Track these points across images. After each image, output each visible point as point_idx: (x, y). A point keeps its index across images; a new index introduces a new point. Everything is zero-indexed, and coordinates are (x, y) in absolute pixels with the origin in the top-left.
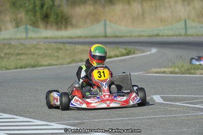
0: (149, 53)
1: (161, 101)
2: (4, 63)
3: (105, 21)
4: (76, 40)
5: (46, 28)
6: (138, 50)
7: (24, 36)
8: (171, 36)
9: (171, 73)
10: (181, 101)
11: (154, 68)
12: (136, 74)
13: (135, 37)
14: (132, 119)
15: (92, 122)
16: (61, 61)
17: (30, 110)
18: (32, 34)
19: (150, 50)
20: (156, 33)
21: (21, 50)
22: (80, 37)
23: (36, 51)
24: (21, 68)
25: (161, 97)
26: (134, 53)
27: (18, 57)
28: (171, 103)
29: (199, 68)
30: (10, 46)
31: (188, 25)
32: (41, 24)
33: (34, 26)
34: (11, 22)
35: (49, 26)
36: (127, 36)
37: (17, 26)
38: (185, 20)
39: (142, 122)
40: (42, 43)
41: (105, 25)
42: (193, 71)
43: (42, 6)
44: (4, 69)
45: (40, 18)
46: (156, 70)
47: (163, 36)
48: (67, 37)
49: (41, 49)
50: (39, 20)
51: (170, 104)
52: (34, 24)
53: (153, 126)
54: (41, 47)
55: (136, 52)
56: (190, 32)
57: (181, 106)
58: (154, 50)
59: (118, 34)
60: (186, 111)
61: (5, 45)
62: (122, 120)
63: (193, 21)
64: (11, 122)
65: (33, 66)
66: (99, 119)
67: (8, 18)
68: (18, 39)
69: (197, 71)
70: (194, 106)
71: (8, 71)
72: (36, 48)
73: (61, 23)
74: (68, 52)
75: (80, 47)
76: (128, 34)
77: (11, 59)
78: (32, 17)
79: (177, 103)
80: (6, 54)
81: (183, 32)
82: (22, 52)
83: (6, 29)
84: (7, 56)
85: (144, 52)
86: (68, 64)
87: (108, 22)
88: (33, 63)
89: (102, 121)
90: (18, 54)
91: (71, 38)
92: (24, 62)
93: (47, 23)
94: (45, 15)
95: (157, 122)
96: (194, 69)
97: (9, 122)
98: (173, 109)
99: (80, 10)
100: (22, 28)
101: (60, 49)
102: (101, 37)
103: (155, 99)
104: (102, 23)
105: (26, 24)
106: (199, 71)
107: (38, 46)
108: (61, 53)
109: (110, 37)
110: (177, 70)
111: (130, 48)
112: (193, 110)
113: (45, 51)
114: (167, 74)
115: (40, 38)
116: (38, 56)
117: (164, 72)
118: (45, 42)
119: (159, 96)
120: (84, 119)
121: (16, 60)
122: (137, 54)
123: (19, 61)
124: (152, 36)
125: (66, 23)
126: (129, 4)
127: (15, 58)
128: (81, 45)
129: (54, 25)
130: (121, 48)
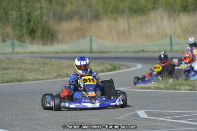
0: (134, 69)
1: (146, 116)
3: (91, 36)
4: (62, 55)
5: (32, 43)
6: (123, 65)
7: (11, 50)
8: (156, 52)
9: (156, 88)
10: (165, 116)
13: (121, 52)
16: (46, 76)
18: (18, 49)
19: (136, 66)
20: (141, 48)
21: (7, 64)
22: (66, 52)
23: (23, 66)
24: (7, 82)
25: (145, 112)
26: (119, 69)
27: (5, 72)
28: (156, 118)
29: (184, 84)
31: (174, 42)
32: (27, 38)
33: (20, 41)
35: (35, 41)
36: (113, 52)
37: (4, 41)
38: (171, 36)
41: (91, 40)
42: (178, 87)
43: (29, 21)
45: (26, 33)
47: (148, 52)
48: (53, 53)
49: (27, 63)
50: (25, 35)
51: (154, 119)
52: (20, 39)
54: (27, 61)
55: (121, 67)
56: (175, 48)
57: (165, 122)
58: (139, 66)
59: (104, 49)
60: (170, 126)
63: (179, 37)
65: (19, 81)
68: (5, 54)
69: (182, 87)
70: (178, 121)
72: (23, 63)
73: (48, 39)
74: (53, 67)
75: (66, 62)
76: (114, 50)
78: (18, 32)
79: (162, 119)
81: (168, 48)
82: (9, 66)
85: (129, 67)
86: (54, 79)
87: (93, 38)
88: (19, 77)
90: (4, 69)
91: (57, 53)
92: (11, 76)
93: (34, 38)
94: (31, 30)
96: (179, 85)
98: (157, 124)
99: (65, 26)
100: (9, 42)
101: (46, 64)
102: (88, 52)
103: (139, 114)
104: (88, 39)
105: (13, 39)
106: (184, 87)
107: (24, 61)
108: (47, 68)
109: (96, 53)
110: (162, 85)
111: (116, 63)
112: (177, 125)
113: (32, 66)
114: (152, 89)
115: (26, 53)
116: (24, 70)
117: (149, 88)
118: (31, 57)
119: (143, 111)
121: (3, 74)
122: (122, 69)
123: (5, 75)
124: (138, 52)
125: (52, 38)
126: (116, 19)
127: (1, 73)
128: (67, 60)
129: (40, 40)
130: (106, 63)
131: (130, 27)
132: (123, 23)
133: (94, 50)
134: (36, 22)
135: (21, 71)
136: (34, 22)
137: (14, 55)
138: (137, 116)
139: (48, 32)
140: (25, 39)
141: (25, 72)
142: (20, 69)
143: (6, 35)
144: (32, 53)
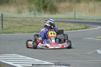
0: (96, 28)
2: (22, 30)
3: (75, 11)
4: (60, 20)
5: (45, 13)
6: (91, 26)
7: (33, 16)
11: (99, 36)
12: (89, 39)
13: (90, 20)
14: (85, 62)
15: (65, 62)
17: (34, 54)
18: (37, 16)
19: (98, 27)
21: (31, 23)
22: (62, 18)
23: (39, 25)
24: (31, 32)
27: (30, 27)
30: (26, 21)
32: (42, 10)
33: (39, 12)
34: (27, 9)
35: (46, 12)
37: (30, 11)
39: (91, 63)
40: (42, 21)
41: (75, 13)
43: (43, 2)
44: (22, 33)
45: (42, 8)
46: (99, 37)
50: (42, 9)
52: (39, 11)
53: (96, 65)
55: (90, 27)
58: (99, 27)
59: (81, 18)
61: (23, 20)
62: (81, 62)
64: (24, 60)
65: (37, 32)
66: (69, 60)
67: (26, 7)
68: (31, 18)
71: (24, 34)
72: (39, 23)
73: (53, 11)
75: (61, 24)
76: (87, 18)
77: (26, 28)
78: (38, 7)
80: (23, 25)
82: (32, 24)
83: (24, 12)
84: (25, 26)
85: (94, 28)
87: (76, 12)
88: (37, 30)
89: (70, 62)
90: (30, 26)
91: (57, 19)
92: (33, 30)
93: (46, 10)
94: (44, 6)
95: (98, 63)
97: (23, 60)
99: (62, 5)
100: (33, 12)
102: (73, 19)
104: (74, 12)
105: (35, 11)
107: (40, 22)
109: (77, 19)
111: (87, 25)
115: (41, 18)
116: (40, 27)
119: (100, 50)
120: (61, 60)
121: (29, 28)
122: (90, 28)
123: (30, 29)
124: (99, 20)
125: (55, 11)
126: (88, 3)
127: (28, 28)
128: (62, 22)
129: (49, 12)
130: (82, 25)
131: (95, 7)
132: (91, 5)
133: (76, 18)
134: (47, 3)
135: (39, 27)
136: (46, 2)
137: (35, 19)
138: (97, 53)
139: (53, 8)
140: (41, 11)
141: (41, 28)
142: (38, 26)
143: (31, 8)
144: (45, 18)
